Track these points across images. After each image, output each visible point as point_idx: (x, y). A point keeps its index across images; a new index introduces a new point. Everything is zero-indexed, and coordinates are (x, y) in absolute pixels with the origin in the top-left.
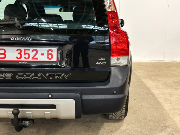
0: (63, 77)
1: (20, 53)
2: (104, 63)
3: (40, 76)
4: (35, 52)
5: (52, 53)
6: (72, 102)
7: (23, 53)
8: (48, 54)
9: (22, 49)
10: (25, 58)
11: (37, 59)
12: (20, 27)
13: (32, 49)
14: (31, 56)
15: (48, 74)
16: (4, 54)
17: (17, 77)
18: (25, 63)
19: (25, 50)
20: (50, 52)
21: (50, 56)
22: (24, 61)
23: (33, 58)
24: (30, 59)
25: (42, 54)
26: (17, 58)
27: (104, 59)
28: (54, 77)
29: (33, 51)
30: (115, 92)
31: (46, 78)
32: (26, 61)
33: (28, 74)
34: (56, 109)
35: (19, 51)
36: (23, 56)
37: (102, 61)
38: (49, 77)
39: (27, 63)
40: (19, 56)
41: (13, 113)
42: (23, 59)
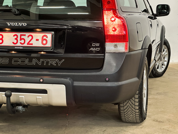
0: (57, 63)
1: (16, 39)
2: (98, 49)
3: (34, 62)
4: (30, 37)
5: (47, 39)
6: (63, 88)
7: (19, 39)
8: (43, 40)
9: (19, 34)
10: (21, 43)
11: (32, 44)
12: (15, 12)
13: (27, 34)
14: (26, 42)
15: (41, 60)
16: (2, 39)
17: (13, 62)
18: (21, 48)
19: (21, 35)
20: (45, 38)
21: (44, 42)
22: (19, 46)
23: (28, 44)
24: (26, 45)
25: (37, 40)
26: (13, 43)
27: (98, 45)
28: (48, 62)
29: (28, 37)
30: (107, 79)
31: (40, 64)
32: (21, 47)
33: (23, 59)
34: (47, 94)
35: (16, 37)
36: (19, 41)
37: (96, 47)
38: (43, 62)
39: (22, 48)
40: (15, 41)
41: (6, 95)
42: (19, 44)
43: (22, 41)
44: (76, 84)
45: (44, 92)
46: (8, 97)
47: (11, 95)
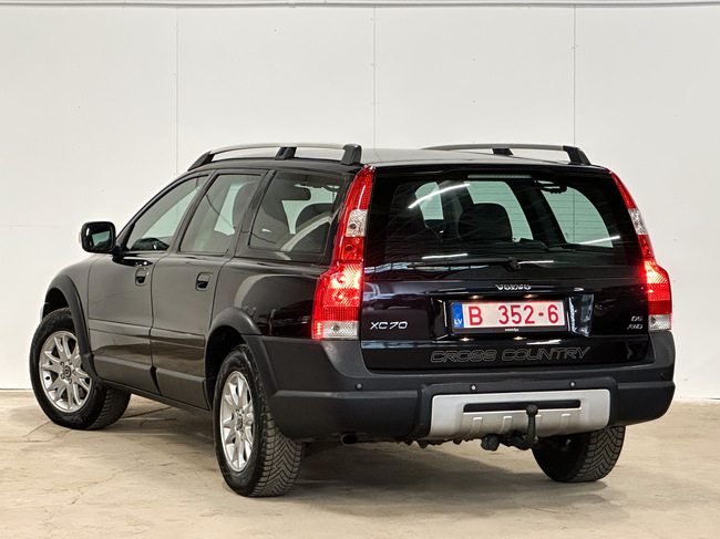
0: (577, 355)
1: (505, 314)
2: (641, 326)
4: (529, 310)
5: (556, 311)
6: (606, 393)
7: (509, 314)
8: (550, 314)
9: (508, 305)
10: (514, 321)
11: (533, 322)
13: (523, 305)
14: (524, 319)
16: (478, 315)
18: (515, 330)
19: (512, 307)
20: (552, 310)
21: (553, 317)
22: (512, 327)
23: (527, 322)
24: (523, 324)
25: (541, 314)
26: (501, 321)
27: (640, 318)
28: (562, 354)
29: (525, 309)
32: (516, 327)
34: (579, 409)
35: (503, 310)
36: (511, 318)
37: (636, 323)
38: (555, 354)
39: (517, 329)
40: (504, 319)
41: (528, 413)
42: (510, 324)
43: (516, 318)
44: (621, 386)
45: (576, 404)
46: (532, 415)
47: (536, 413)
